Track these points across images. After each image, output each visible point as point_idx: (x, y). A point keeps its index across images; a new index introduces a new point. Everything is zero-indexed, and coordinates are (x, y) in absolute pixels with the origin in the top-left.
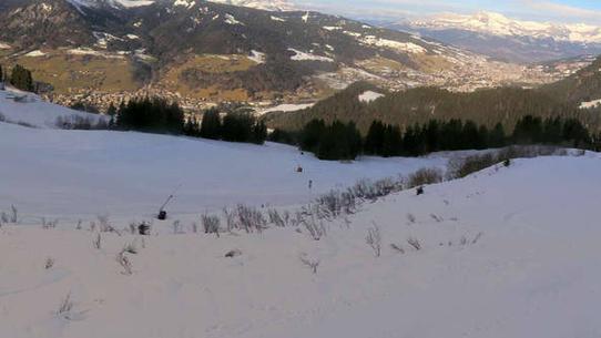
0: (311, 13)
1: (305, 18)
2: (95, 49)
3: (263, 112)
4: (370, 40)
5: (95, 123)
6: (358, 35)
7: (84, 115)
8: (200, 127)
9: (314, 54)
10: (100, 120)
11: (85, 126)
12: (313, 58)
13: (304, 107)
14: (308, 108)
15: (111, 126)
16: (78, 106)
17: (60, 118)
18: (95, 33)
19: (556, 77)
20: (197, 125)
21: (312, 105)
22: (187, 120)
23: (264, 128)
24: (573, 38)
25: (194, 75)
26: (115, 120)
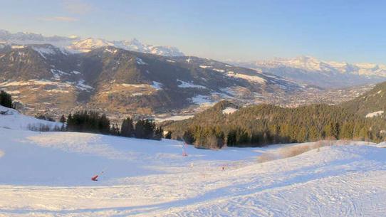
0: (192, 57)
1: (188, 60)
2: (52, 81)
3: (161, 121)
4: (230, 74)
5: (53, 127)
6: (222, 71)
7: (45, 123)
8: (120, 130)
9: (194, 83)
10: (56, 126)
11: (45, 129)
12: (193, 86)
13: (187, 117)
14: (190, 118)
15: (63, 130)
16: (42, 117)
17: (29, 125)
18: (52, 70)
19: (350, 97)
20: (118, 129)
21: (192, 116)
22: (111, 126)
23: (162, 131)
24: (361, 72)
25: (117, 97)
26: (65, 126)
